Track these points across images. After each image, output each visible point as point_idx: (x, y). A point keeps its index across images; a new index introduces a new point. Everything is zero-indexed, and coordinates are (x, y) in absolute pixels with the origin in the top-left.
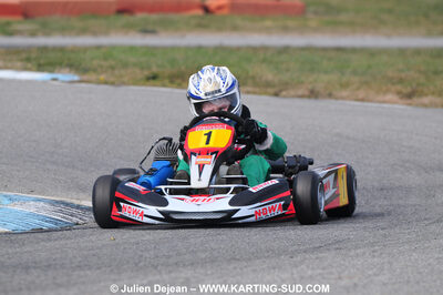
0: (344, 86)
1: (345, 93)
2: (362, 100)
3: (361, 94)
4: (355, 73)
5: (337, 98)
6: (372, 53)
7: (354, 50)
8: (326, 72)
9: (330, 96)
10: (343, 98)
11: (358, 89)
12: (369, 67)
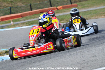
0: (92, 16)
1: (93, 18)
2: (97, 18)
3: (96, 17)
4: (93, 14)
5: (92, 19)
6: (95, 10)
7: (92, 10)
8: (88, 15)
9: (90, 19)
10: (93, 19)
11: (96, 16)
12: (96, 12)
